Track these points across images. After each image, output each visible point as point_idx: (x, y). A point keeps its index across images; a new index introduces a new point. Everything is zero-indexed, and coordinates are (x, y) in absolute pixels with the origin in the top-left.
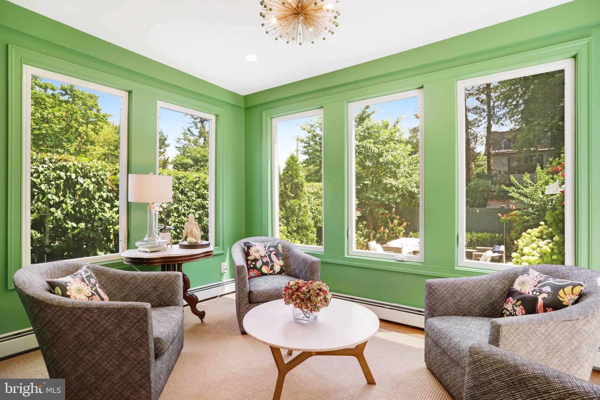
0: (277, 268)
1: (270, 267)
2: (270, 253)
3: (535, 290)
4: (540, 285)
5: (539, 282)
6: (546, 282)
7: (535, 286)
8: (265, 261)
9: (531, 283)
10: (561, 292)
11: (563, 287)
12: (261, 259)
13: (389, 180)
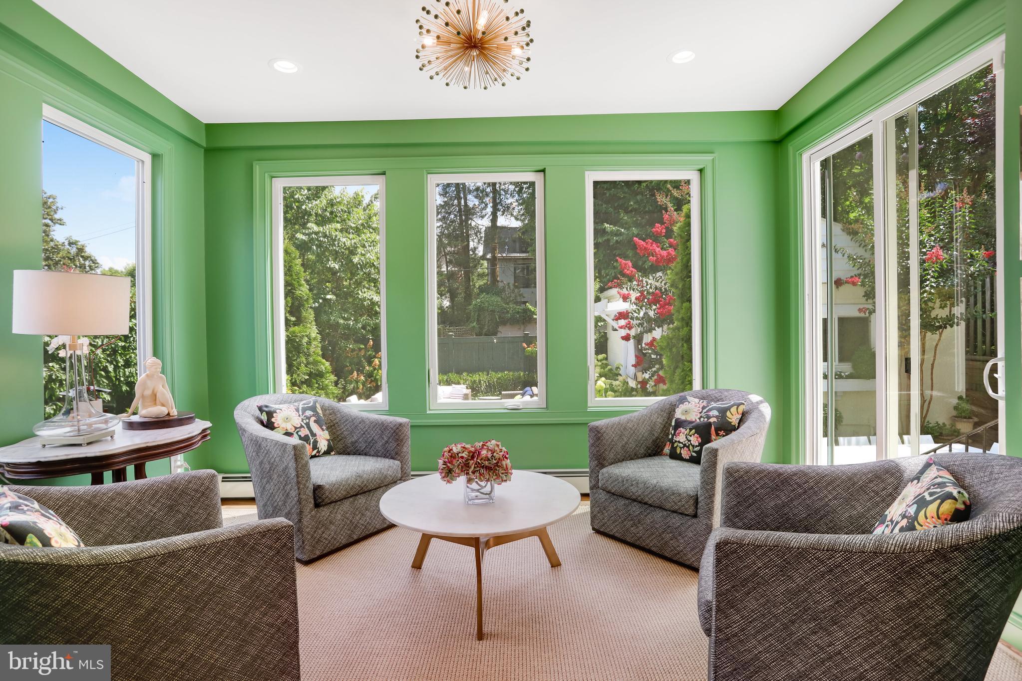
0: (323, 445)
1: (311, 445)
2: (307, 421)
3: (701, 417)
4: (705, 411)
5: (703, 408)
6: (710, 407)
7: (700, 413)
8: (302, 436)
9: (696, 410)
10: (728, 414)
11: (729, 409)
12: (297, 433)
13: (369, 294)
